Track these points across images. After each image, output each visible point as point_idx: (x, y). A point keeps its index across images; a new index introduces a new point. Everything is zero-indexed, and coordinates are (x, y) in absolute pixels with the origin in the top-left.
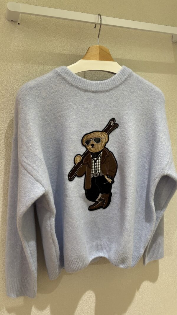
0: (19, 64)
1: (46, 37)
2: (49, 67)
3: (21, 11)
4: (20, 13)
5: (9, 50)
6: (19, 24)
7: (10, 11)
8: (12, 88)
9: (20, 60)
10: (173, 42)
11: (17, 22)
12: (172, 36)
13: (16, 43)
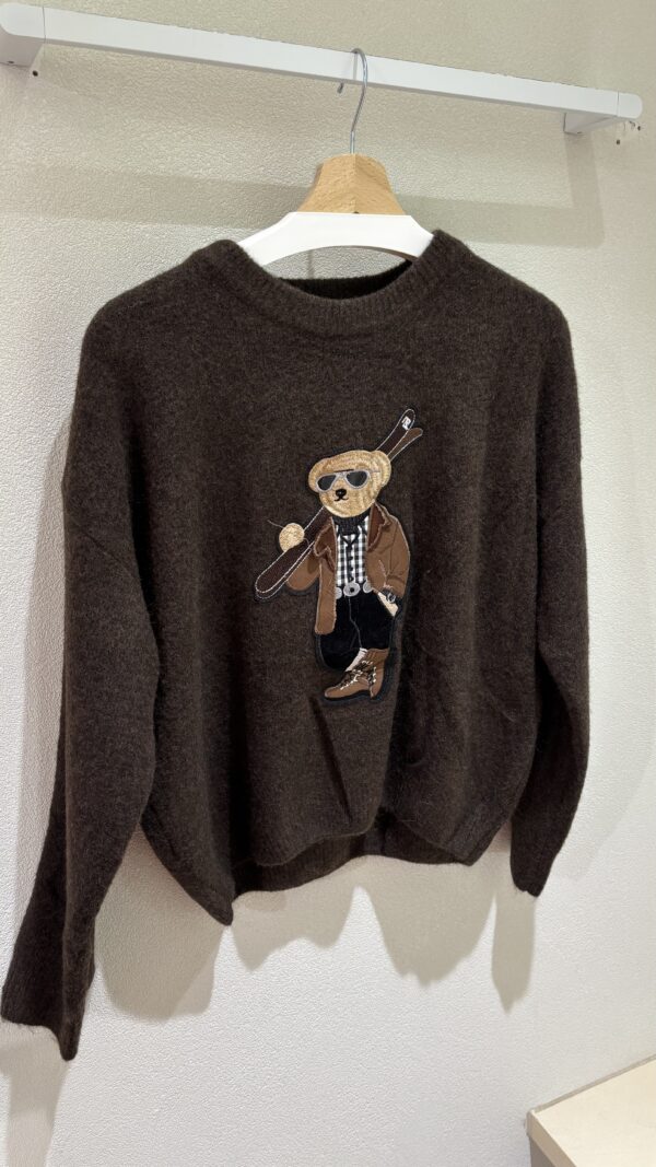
0: (41, 219)
1: (133, 120)
2: (142, 227)
3: (48, 37)
4: (45, 41)
6: (35, 74)
7: (11, 35)
8: (16, 302)
10: (568, 133)
11: (28, 67)
12: (565, 114)
13: (26, 141)
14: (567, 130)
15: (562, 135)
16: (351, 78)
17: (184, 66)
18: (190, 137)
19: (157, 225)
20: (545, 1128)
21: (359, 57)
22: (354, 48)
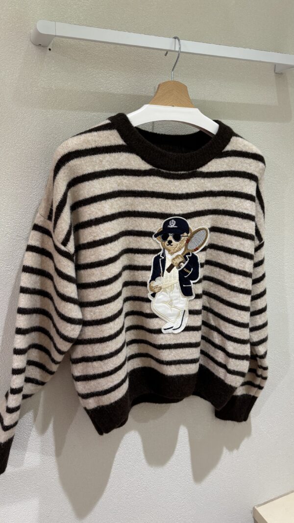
0: (51, 111)
1: (90, 69)
3: (58, 34)
4: (56, 36)
5: (36, 89)
6: (50, 49)
7: (41, 33)
9: (52, 104)
10: (276, 73)
11: (47, 47)
12: (275, 66)
13: (45, 78)
14: (276, 72)
15: (274, 74)
17: (112, 46)
18: (114, 76)
19: (99, 113)
20: (261, 514)
21: (177, 40)
22: (175, 36)
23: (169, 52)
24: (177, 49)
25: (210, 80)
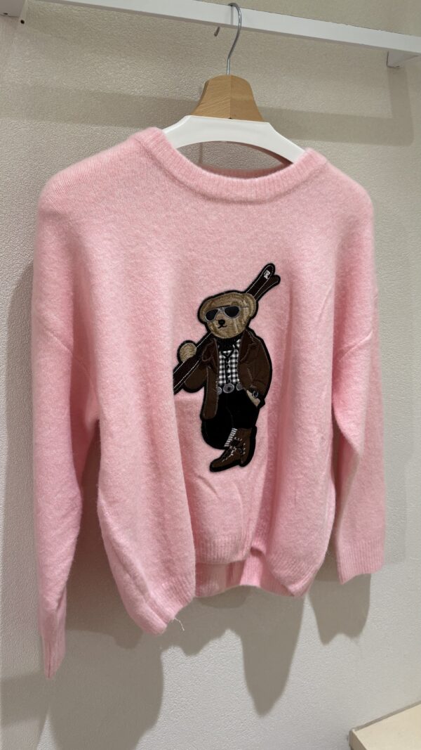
0: (25, 122)
1: (89, 55)
2: (95, 128)
6: (22, 22)
9: (28, 109)
10: (390, 67)
11: (18, 17)
12: (388, 53)
13: (16, 68)
14: (389, 64)
15: (386, 68)
16: (229, 23)
18: (128, 66)
19: (105, 127)
20: (361, 741)
21: (235, 8)
22: (230, 2)
23: (222, 29)
24: (236, 23)
25: (284, 75)
